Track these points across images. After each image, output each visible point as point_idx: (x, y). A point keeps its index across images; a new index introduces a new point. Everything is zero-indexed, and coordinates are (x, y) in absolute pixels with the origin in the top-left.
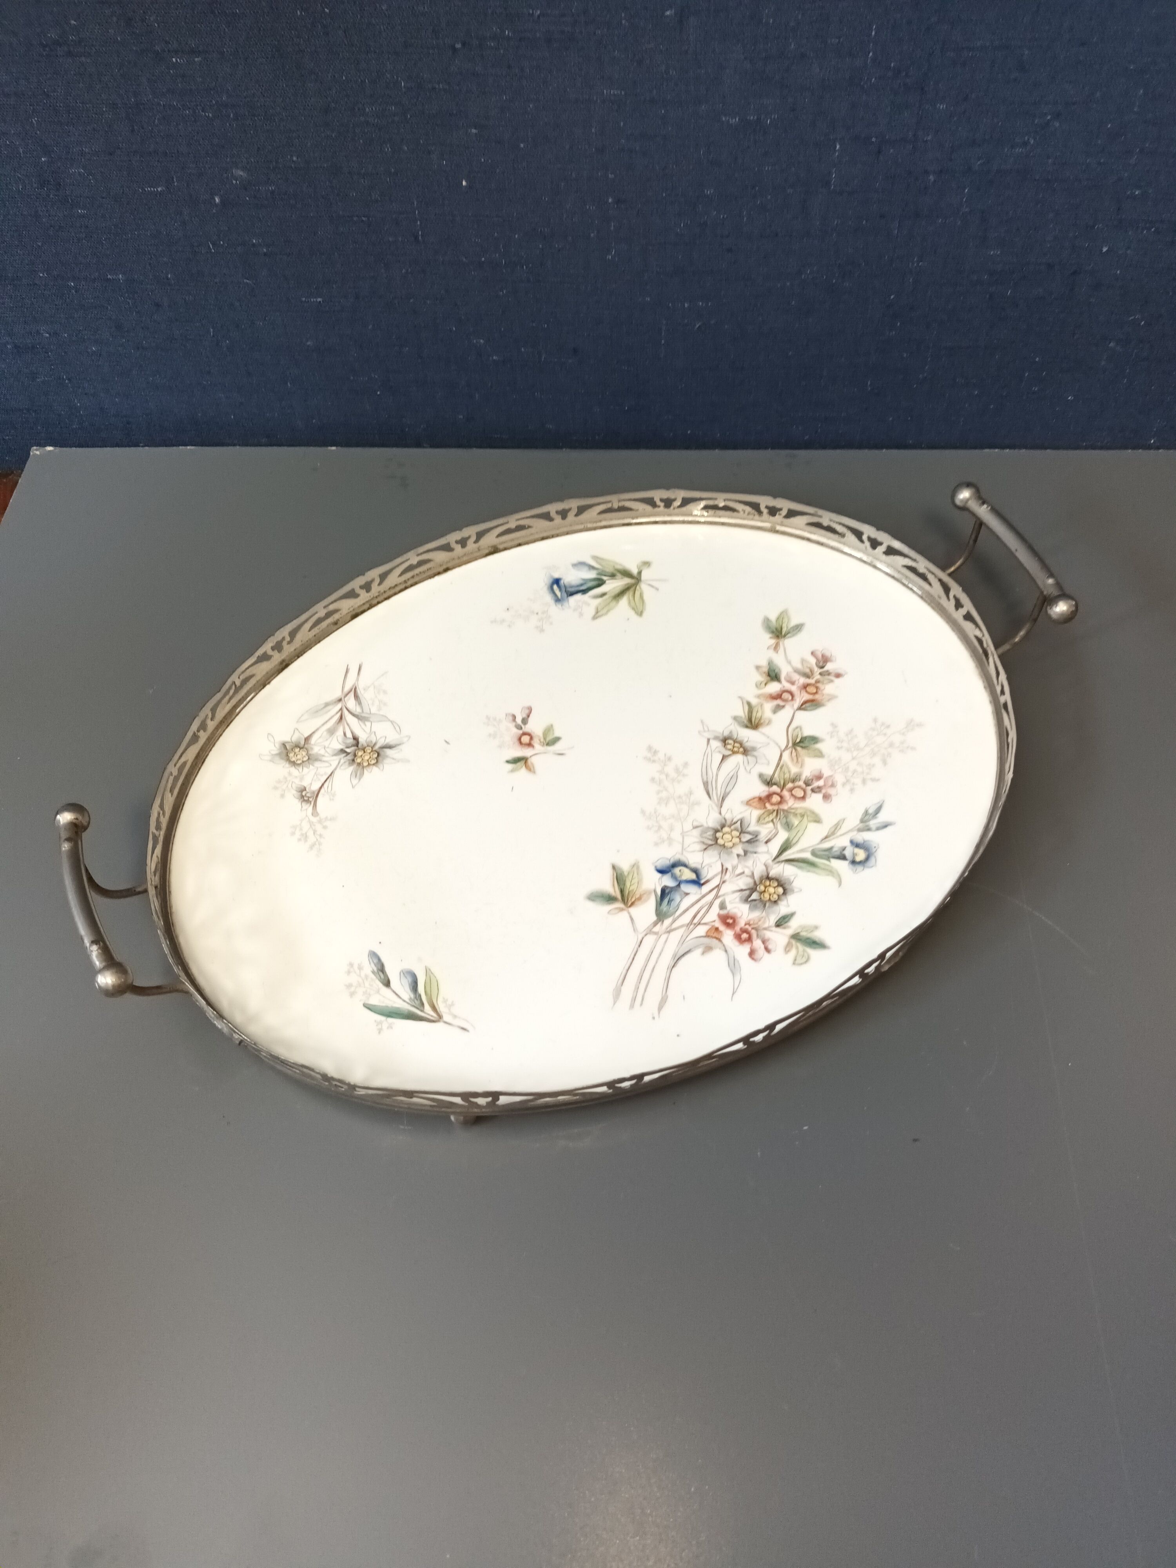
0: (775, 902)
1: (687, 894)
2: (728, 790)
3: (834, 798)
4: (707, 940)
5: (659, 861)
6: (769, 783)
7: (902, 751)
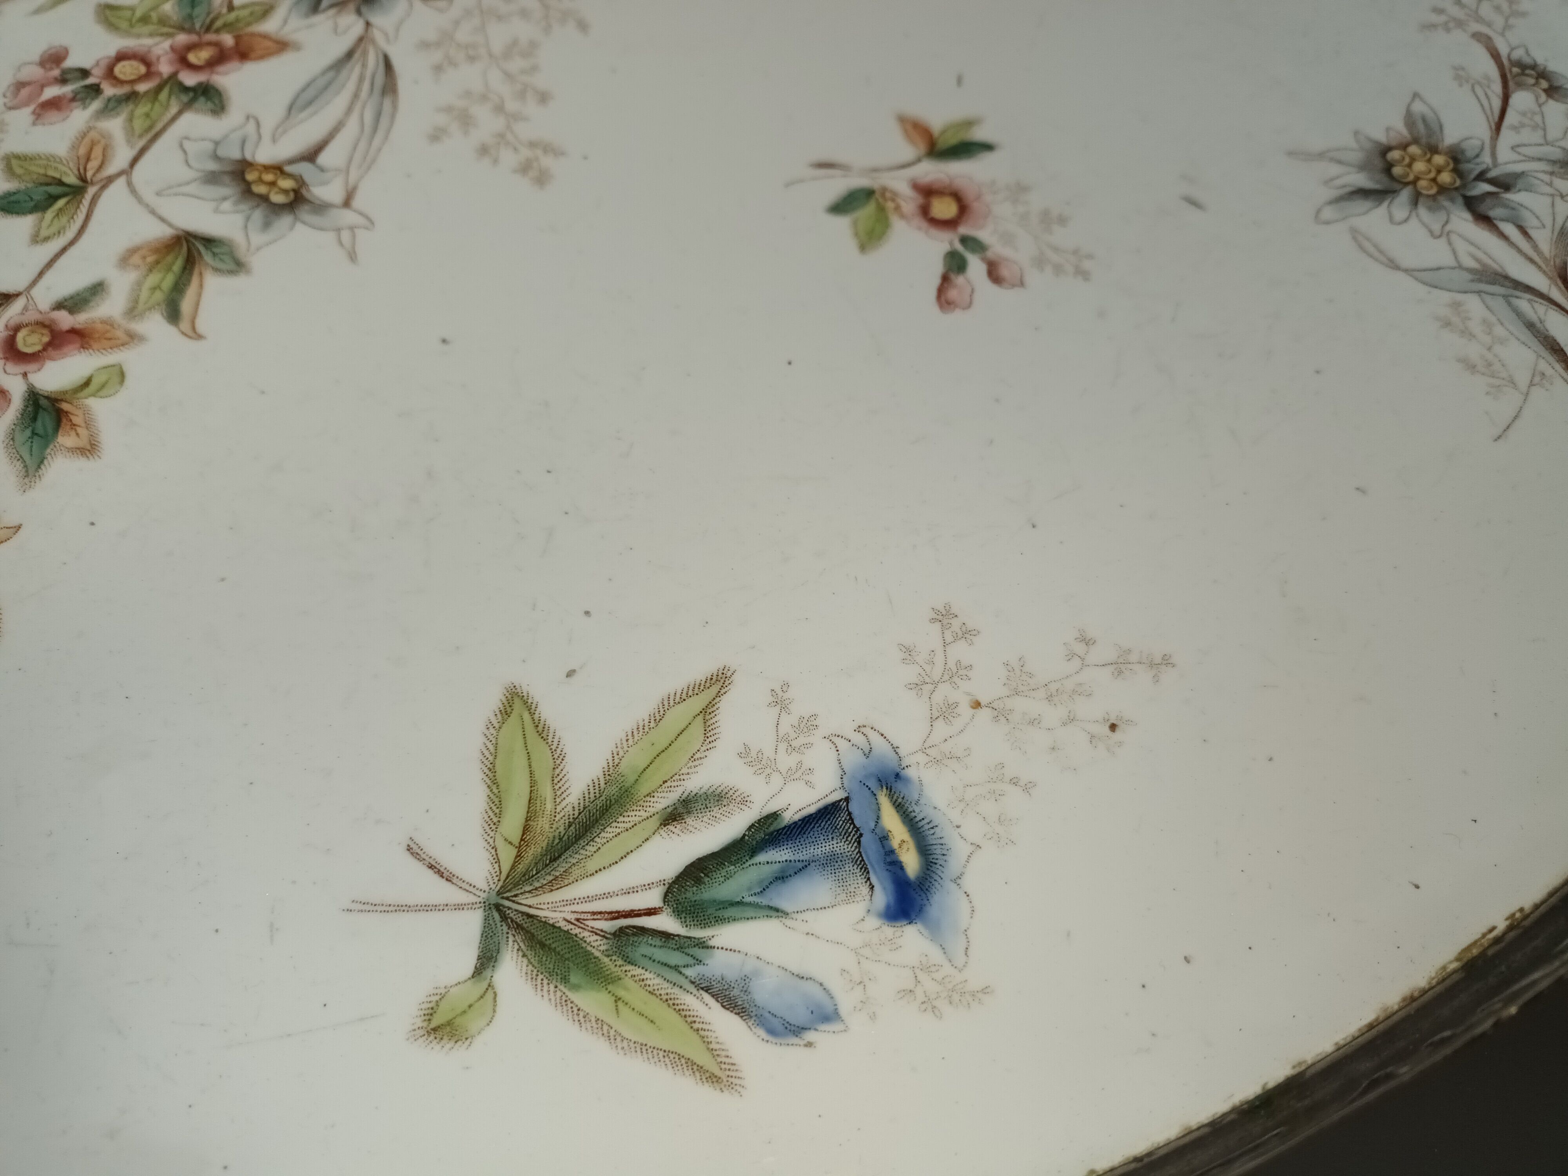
3: (36, 58)
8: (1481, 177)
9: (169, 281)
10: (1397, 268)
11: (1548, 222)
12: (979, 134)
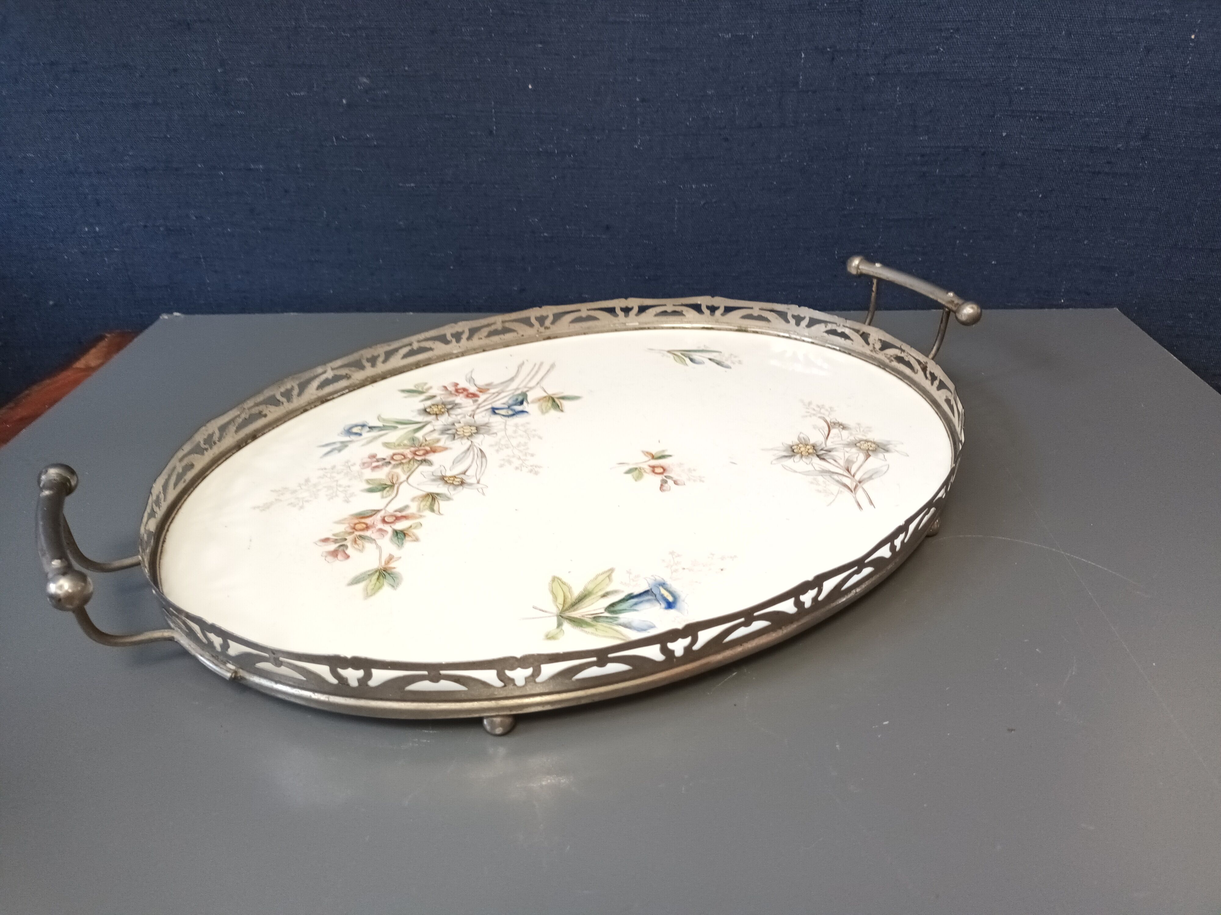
2: (463, 454)
3: (367, 456)
8: (822, 450)
9: (428, 503)
10: (797, 472)
11: (843, 458)
12: (666, 453)
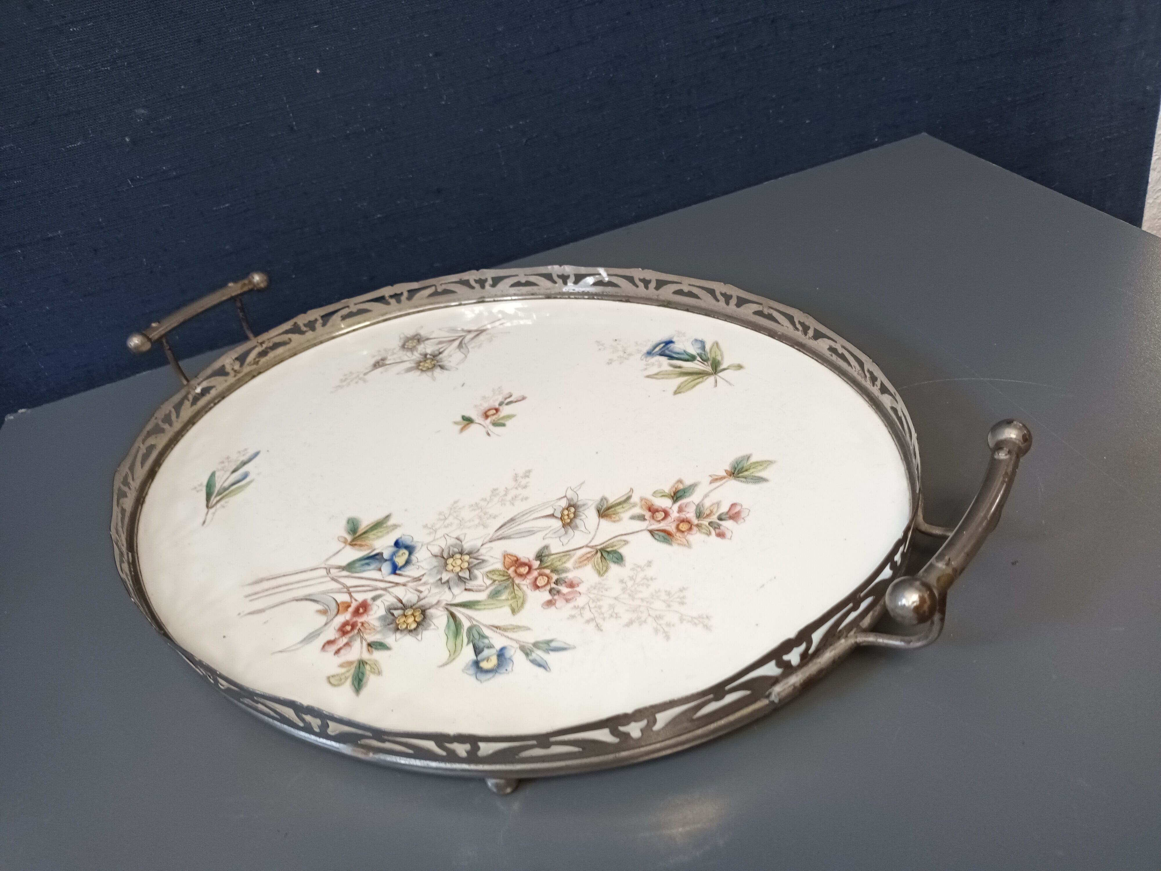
0: (397, 629)
1: (380, 570)
2: (512, 536)
3: (552, 609)
4: (333, 605)
5: (407, 537)
6: (540, 557)
7: (656, 631)
8: (424, 358)
10: (465, 357)
